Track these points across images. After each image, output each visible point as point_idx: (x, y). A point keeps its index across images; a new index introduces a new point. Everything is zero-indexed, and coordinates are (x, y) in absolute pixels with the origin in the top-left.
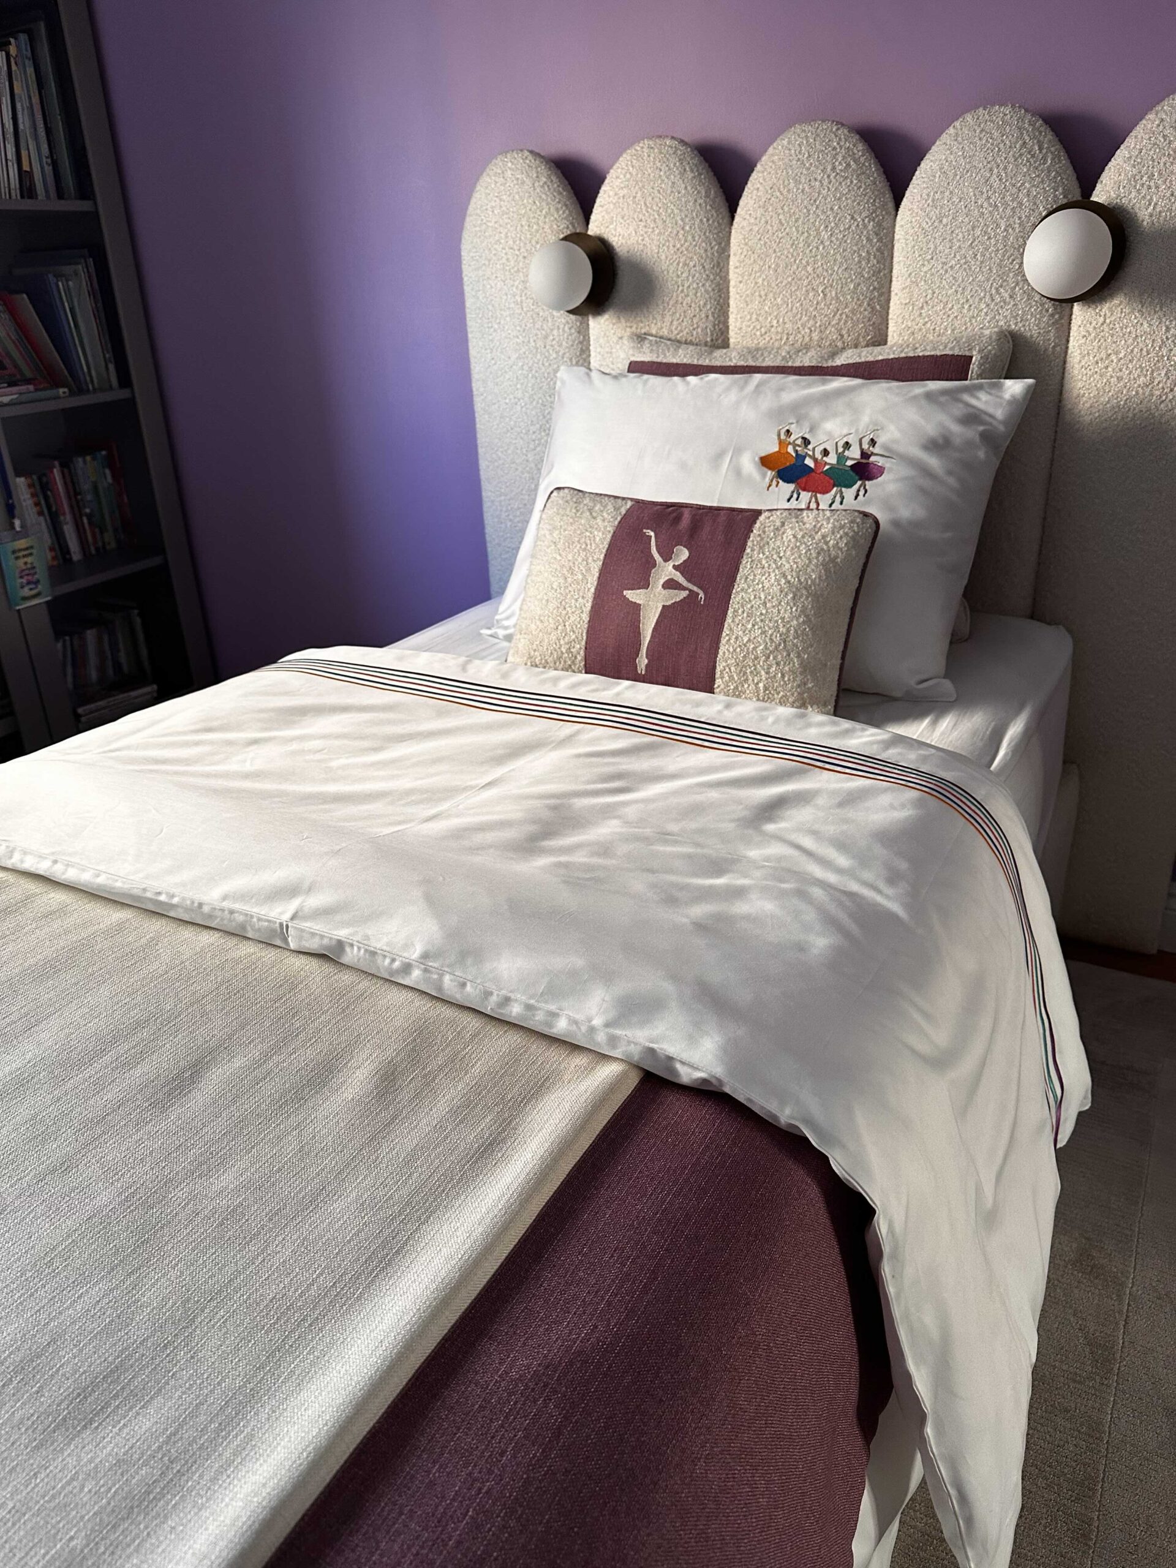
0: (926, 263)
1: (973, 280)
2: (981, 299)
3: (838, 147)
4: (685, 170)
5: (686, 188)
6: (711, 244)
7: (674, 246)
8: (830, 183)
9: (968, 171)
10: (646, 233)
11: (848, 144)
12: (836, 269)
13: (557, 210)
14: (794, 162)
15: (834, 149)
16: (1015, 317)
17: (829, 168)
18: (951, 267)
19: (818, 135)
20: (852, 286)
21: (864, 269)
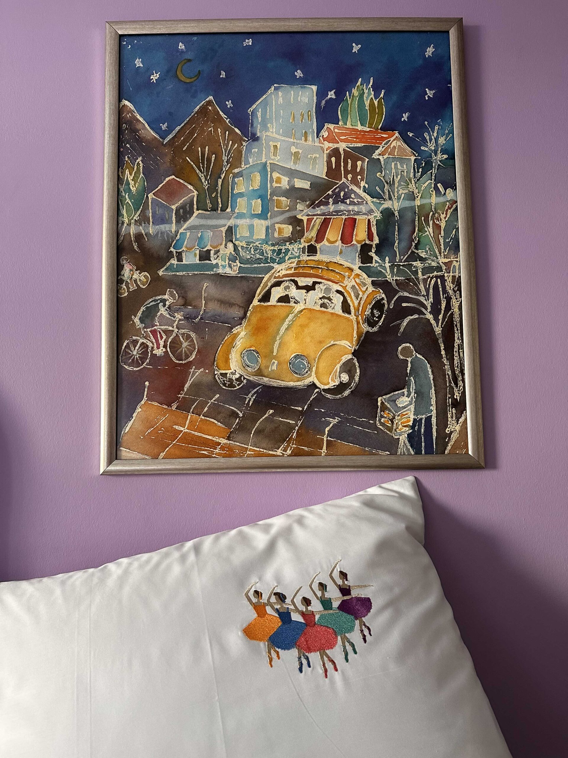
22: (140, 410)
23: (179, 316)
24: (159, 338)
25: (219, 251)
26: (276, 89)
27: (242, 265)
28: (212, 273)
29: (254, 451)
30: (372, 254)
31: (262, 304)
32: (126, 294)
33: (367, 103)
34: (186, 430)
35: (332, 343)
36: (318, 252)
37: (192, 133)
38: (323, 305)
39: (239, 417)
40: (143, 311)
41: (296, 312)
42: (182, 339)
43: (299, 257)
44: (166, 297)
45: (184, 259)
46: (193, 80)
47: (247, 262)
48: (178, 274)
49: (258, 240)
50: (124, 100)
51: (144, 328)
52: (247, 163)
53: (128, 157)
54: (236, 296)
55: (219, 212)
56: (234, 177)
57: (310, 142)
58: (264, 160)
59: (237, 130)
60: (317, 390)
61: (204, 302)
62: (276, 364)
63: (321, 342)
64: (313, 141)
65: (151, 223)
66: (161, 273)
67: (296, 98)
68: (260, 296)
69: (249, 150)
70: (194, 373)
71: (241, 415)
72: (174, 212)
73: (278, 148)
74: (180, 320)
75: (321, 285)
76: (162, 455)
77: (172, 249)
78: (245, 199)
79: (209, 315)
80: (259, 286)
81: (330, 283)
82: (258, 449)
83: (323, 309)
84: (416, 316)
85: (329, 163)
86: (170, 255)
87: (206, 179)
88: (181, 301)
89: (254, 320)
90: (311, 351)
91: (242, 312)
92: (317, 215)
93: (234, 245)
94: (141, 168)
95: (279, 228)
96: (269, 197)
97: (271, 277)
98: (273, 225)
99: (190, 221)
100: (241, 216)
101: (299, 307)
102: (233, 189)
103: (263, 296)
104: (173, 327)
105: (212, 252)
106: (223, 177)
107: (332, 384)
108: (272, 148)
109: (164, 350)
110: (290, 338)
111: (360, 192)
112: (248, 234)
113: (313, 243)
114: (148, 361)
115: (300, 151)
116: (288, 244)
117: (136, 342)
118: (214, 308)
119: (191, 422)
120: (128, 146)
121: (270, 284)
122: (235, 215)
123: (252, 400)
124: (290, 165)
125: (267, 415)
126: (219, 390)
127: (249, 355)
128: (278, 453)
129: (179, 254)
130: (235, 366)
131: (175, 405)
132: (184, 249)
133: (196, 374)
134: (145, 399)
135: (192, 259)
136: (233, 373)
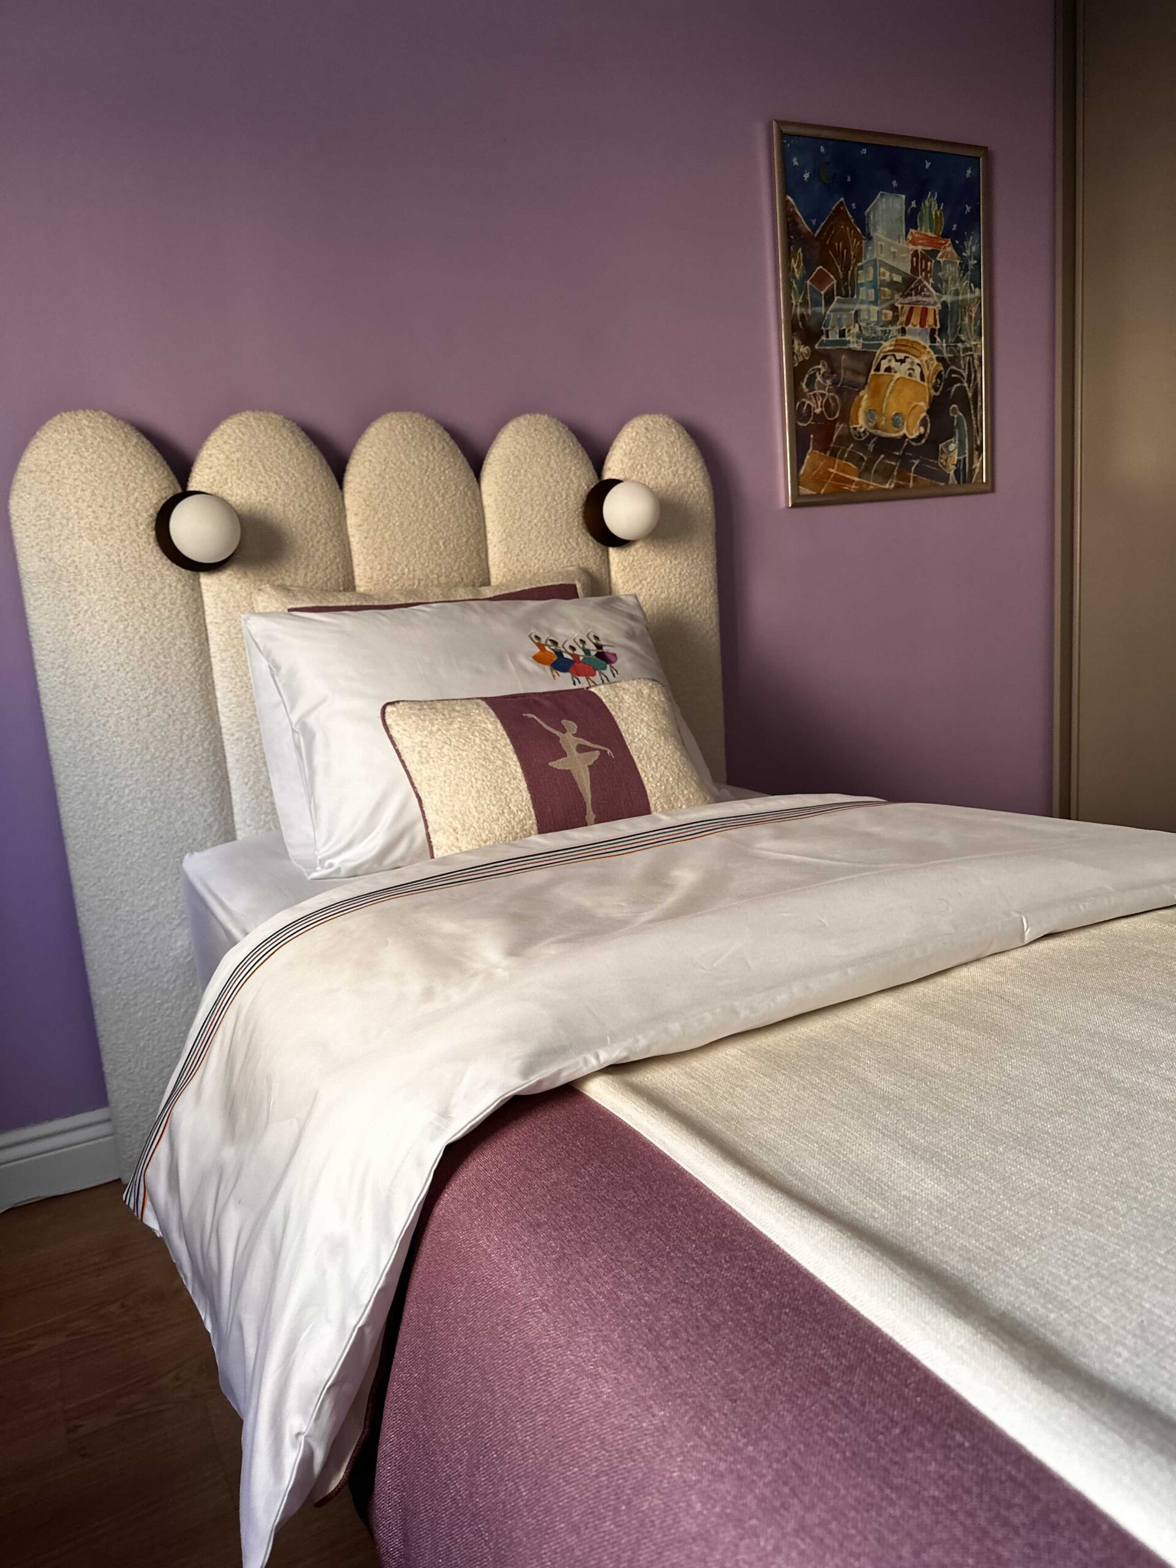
0: (516, 521)
1: (551, 533)
3: (431, 432)
5: (303, 456)
8: (434, 458)
11: (439, 432)
12: (450, 526)
13: (156, 469)
14: (401, 442)
20: (464, 540)
22: (809, 456)
23: (828, 382)
24: (818, 400)
25: (850, 330)
26: (881, 195)
27: (864, 342)
28: (847, 348)
29: (872, 485)
30: (936, 336)
31: (876, 373)
32: (797, 364)
33: (934, 213)
34: (835, 472)
35: (915, 403)
36: (907, 333)
37: (831, 230)
39: (865, 461)
40: (807, 379)
41: (895, 380)
43: (896, 336)
44: (820, 366)
45: (830, 336)
46: (830, 182)
47: (867, 339)
48: (826, 348)
49: (873, 322)
50: (787, 195)
52: (865, 258)
53: (793, 247)
54: (860, 366)
55: (850, 298)
56: (858, 270)
57: (901, 244)
58: (875, 257)
59: (858, 229)
60: (907, 440)
61: (843, 371)
62: (884, 420)
63: (909, 403)
64: (903, 242)
65: (809, 306)
66: (816, 347)
67: (893, 205)
69: (867, 247)
71: (866, 459)
72: (823, 297)
73: (883, 247)
74: (829, 385)
75: (909, 359)
76: (823, 491)
77: (823, 328)
78: (864, 288)
79: (846, 381)
80: (874, 359)
81: (913, 358)
82: (874, 484)
83: (910, 378)
84: (959, 385)
85: (912, 261)
86: (822, 333)
87: (841, 270)
88: (830, 370)
89: (872, 385)
90: (905, 410)
91: (865, 380)
92: (906, 304)
93: (859, 325)
94: (801, 258)
95: (885, 313)
96: (878, 287)
97: (880, 352)
98: (881, 310)
99: (833, 305)
100: (862, 302)
101: (897, 376)
102: (857, 280)
103: (876, 367)
104: (826, 391)
105: (846, 331)
106: (851, 268)
107: (915, 435)
108: (880, 247)
110: (892, 400)
111: (929, 287)
112: (866, 317)
113: (904, 326)
114: (812, 418)
115: (896, 251)
116: (890, 326)
117: (804, 403)
118: (849, 376)
119: (838, 465)
120: (792, 237)
121: (880, 358)
122: (859, 301)
123: (872, 447)
124: (890, 262)
125: (880, 459)
126: (853, 441)
127: (870, 413)
128: (887, 486)
129: (827, 331)
130: (861, 423)
131: (828, 453)
132: (829, 328)
133: (840, 427)
134: (811, 448)
135: (834, 336)
136: (861, 427)
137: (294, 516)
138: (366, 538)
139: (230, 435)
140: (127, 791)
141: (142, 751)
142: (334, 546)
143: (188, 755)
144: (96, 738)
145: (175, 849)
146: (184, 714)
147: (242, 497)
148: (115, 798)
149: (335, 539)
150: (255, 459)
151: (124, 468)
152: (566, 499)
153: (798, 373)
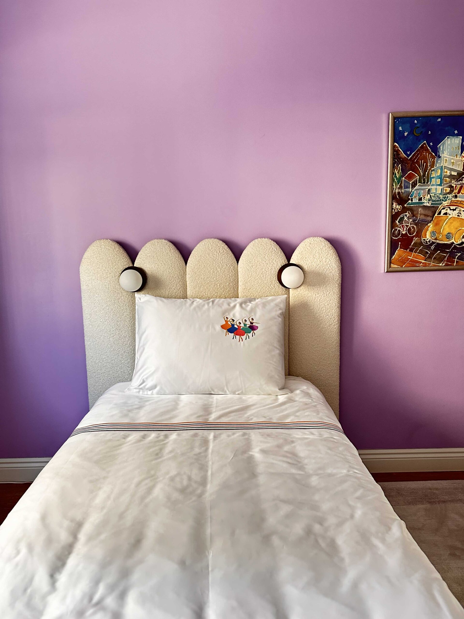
0: (249, 278)
1: (263, 282)
2: (266, 287)
3: (220, 246)
4: (171, 249)
5: (172, 255)
6: (181, 271)
7: (169, 271)
8: (219, 255)
9: (259, 254)
10: (158, 267)
11: (223, 246)
12: (223, 279)
13: (123, 259)
14: (207, 250)
15: (219, 246)
16: (276, 292)
17: (218, 252)
18: (257, 279)
19: (213, 242)
20: (228, 284)
21: (231, 279)
22: (397, 252)
23: (411, 220)
24: (404, 228)
25: (425, 197)
26: (448, 138)
27: (432, 202)
28: (422, 205)
29: (433, 264)
31: (438, 215)
32: (394, 213)
34: (412, 258)
35: (460, 228)
36: (458, 197)
37: (418, 155)
38: (458, 216)
39: (429, 254)
40: (399, 219)
41: (449, 218)
42: (411, 228)
43: (451, 199)
44: (407, 214)
45: (413, 200)
46: (419, 134)
47: (434, 201)
48: (411, 206)
49: (438, 193)
50: (395, 143)
51: (399, 225)
52: (436, 166)
53: (396, 165)
54: (430, 213)
55: (426, 184)
56: (431, 171)
57: (458, 158)
58: (442, 165)
59: (433, 154)
60: (454, 244)
61: (419, 215)
62: (441, 236)
63: (457, 228)
64: (459, 157)
65: (403, 188)
66: (405, 206)
67: (454, 141)
68: (438, 213)
69: (437, 161)
70: (415, 239)
71: (429, 253)
72: (411, 184)
73: (447, 160)
74: (411, 222)
75: (458, 209)
76: (404, 266)
77: (409, 197)
78: (435, 179)
79: (421, 220)
80: (438, 209)
81: (461, 208)
82: (434, 264)
83: (458, 217)
86: (409, 199)
87: (422, 172)
88: (412, 215)
89: (435, 221)
90: (453, 231)
91: (432, 218)
92: (459, 184)
93: (430, 195)
94: (400, 169)
95: (446, 189)
96: (443, 178)
97: (442, 206)
98: (444, 188)
99: (416, 187)
100: (433, 185)
101: (450, 216)
102: (431, 176)
103: (439, 213)
104: (409, 224)
105: (423, 198)
106: (428, 171)
107: (459, 242)
108: (445, 160)
109: (406, 232)
110: (446, 227)
112: (435, 192)
113: (456, 194)
114: (400, 235)
115: (455, 161)
116: (448, 194)
117: (397, 229)
118: (422, 217)
119: (413, 255)
120: (396, 160)
121: (441, 209)
122: (431, 185)
123: (433, 248)
124: (451, 167)
125: (437, 253)
126: (423, 245)
127: (433, 233)
128: (441, 265)
129: (412, 199)
130: (428, 237)
131: (408, 251)
132: (413, 197)
133: (415, 240)
134: (399, 248)
135: (415, 200)
136: (427, 239)
137: (166, 275)
138: (191, 282)
139: (148, 248)
140: (105, 360)
141: (110, 347)
142: (180, 285)
143: (125, 350)
144: (97, 342)
145: (118, 380)
146: (125, 337)
147: (150, 268)
148: (101, 361)
149: (180, 282)
150: (155, 256)
151: (113, 258)
152: (271, 270)
153: (394, 217)
